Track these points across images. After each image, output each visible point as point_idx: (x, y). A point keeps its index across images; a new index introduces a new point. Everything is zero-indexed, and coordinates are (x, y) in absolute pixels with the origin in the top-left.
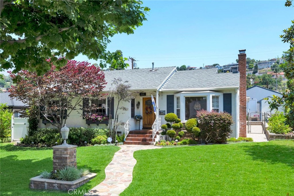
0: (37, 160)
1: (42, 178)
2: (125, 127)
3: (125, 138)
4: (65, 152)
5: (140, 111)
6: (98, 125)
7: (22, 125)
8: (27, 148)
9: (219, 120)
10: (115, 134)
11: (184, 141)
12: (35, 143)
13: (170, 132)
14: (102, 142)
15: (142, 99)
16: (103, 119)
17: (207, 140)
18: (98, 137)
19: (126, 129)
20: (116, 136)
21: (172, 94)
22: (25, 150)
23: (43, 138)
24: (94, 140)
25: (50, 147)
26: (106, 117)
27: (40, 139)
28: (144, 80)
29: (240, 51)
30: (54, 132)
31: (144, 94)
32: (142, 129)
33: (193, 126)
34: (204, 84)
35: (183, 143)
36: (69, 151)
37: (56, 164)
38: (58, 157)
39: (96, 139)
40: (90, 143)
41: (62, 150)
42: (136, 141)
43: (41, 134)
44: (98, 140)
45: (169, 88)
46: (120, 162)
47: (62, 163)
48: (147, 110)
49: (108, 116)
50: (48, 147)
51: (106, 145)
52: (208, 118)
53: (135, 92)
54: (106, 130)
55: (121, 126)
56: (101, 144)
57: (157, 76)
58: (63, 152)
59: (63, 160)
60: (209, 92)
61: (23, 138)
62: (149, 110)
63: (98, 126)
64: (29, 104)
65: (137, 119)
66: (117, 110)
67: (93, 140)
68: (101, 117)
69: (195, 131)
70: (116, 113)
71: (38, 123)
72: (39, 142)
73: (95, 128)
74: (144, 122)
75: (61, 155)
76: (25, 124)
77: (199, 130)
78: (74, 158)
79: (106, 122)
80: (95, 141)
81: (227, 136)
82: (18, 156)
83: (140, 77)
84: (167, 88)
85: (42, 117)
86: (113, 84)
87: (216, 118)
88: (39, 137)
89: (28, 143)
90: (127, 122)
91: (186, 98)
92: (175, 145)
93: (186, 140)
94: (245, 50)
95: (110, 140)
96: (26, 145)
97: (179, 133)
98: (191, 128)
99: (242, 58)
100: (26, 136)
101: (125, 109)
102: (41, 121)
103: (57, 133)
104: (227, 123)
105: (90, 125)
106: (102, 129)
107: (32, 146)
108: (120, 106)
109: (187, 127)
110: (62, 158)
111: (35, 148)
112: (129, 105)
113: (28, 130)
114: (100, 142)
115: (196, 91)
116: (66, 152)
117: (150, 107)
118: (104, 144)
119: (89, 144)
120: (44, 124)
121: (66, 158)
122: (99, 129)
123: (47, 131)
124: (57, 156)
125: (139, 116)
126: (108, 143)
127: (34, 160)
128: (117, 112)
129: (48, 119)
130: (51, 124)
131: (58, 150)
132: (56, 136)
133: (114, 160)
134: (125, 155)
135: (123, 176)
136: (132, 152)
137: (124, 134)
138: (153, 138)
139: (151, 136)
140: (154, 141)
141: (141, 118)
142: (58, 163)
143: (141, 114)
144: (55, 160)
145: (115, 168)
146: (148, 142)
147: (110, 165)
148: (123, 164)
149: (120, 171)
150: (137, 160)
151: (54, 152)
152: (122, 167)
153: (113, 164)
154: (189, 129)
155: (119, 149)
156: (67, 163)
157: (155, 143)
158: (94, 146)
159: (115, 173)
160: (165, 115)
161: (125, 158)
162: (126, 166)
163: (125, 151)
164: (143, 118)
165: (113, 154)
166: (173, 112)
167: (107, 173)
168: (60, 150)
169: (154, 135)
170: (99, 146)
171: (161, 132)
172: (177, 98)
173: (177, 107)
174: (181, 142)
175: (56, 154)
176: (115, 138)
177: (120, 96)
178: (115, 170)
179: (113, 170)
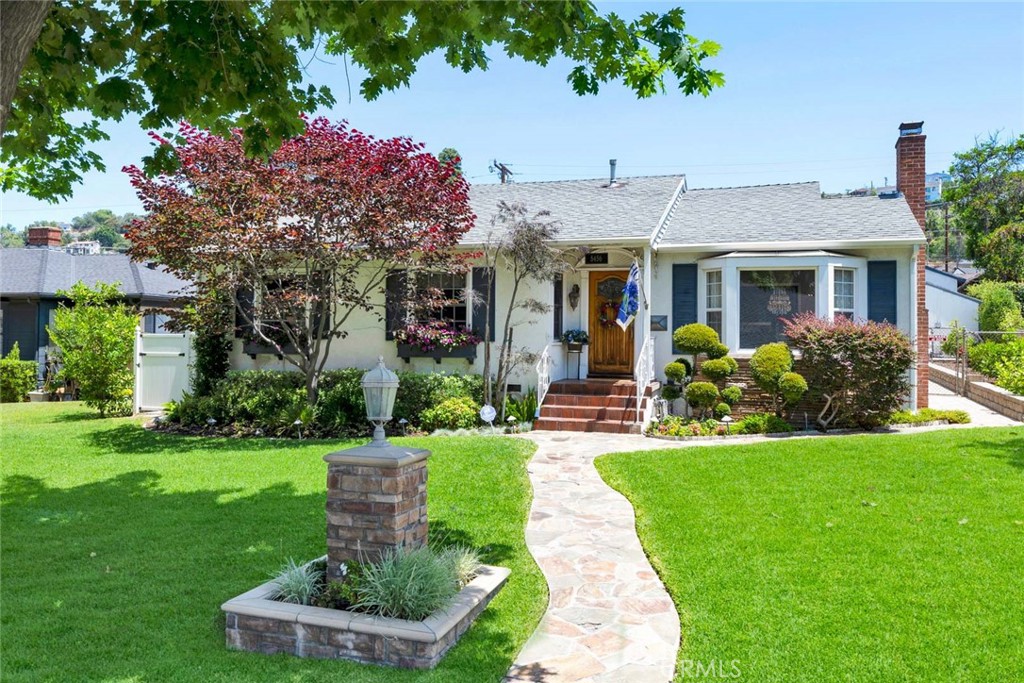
0: (237, 495)
1: (280, 598)
2: (538, 371)
3: (538, 408)
4: (386, 482)
5: (580, 317)
6: (439, 362)
7: (173, 357)
8: (193, 442)
9: (871, 350)
10: (502, 390)
11: (750, 420)
12: (220, 422)
13: (699, 388)
14: (462, 422)
15: (587, 276)
16: (457, 342)
17: (822, 418)
18: (447, 403)
19: (540, 375)
20: (506, 400)
21: (690, 261)
22: (183, 451)
23: (249, 405)
24: (434, 412)
25: (275, 436)
26: (469, 333)
27: (239, 406)
28: (594, 212)
29: (903, 127)
30: (286, 383)
31: (600, 259)
32: (585, 377)
33: (783, 370)
34: (799, 230)
35: (747, 427)
36: (404, 477)
37: (341, 532)
38: (351, 503)
39: (438, 410)
40: (416, 423)
41: (371, 471)
42: (575, 417)
43: (241, 392)
44: (448, 414)
45: (681, 241)
46: (571, 508)
47: (368, 532)
48: (603, 313)
49: (477, 333)
50: (266, 436)
51: (475, 430)
52: (835, 343)
53: (574, 250)
54: (469, 380)
55: (525, 365)
56: (457, 427)
57: (634, 202)
58: (373, 479)
59: (376, 518)
60: (824, 253)
61: (174, 402)
62: (610, 313)
63: (438, 365)
64: (199, 284)
65: (572, 342)
66: (511, 309)
67: (429, 414)
68: (452, 333)
69: (791, 387)
70: (508, 320)
71: (229, 353)
72: (233, 420)
73: (428, 370)
74: (592, 354)
75: (366, 494)
76: (183, 355)
77: (801, 382)
78: (418, 504)
79: (467, 352)
80: (436, 416)
81: (895, 406)
82: (159, 477)
83: (575, 203)
84: (673, 240)
85: (244, 332)
86: (498, 222)
87: (861, 341)
88: (235, 402)
89: (193, 421)
90: (545, 354)
91: (743, 273)
92: (721, 433)
93: (757, 418)
94: (920, 125)
95: (488, 413)
96: (186, 428)
97: (726, 391)
98: (774, 377)
99: (912, 150)
100: (186, 395)
101: (538, 307)
102: (239, 344)
103: (297, 386)
104: (899, 359)
105: (412, 360)
106: (456, 376)
107: (208, 433)
108: (521, 298)
109: (762, 372)
110: (368, 506)
111: (224, 440)
112: (545, 293)
113: (194, 377)
114: (455, 421)
115: (775, 252)
116: (389, 479)
117: (614, 304)
118: (467, 427)
119: (412, 428)
120: (249, 357)
121: (391, 508)
122: (445, 375)
123: (260, 383)
124: (346, 496)
125: (579, 333)
126: (481, 423)
127: (224, 492)
128: (509, 316)
129: (268, 340)
130: (272, 356)
131: (349, 473)
132: (295, 398)
133: (540, 498)
134: (567, 475)
135: (617, 577)
136: (586, 463)
137: (533, 393)
138: (639, 409)
139: (632, 403)
140: (642, 420)
141: (585, 341)
142: (350, 529)
143: (585, 327)
144: (338, 517)
145: (560, 535)
146: (619, 422)
147: (534, 519)
148: (585, 517)
149: (593, 553)
150: (627, 497)
151: (333, 482)
152: (589, 531)
153: (544, 516)
154: (768, 378)
155: (533, 447)
156: (393, 529)
157: (645, 426)
158: (433, 435)
159: (579, 562)
160: (665, 329)
161: (576, 489)
162: (602, 524)
163: (558, 456)
164: (591, 340)
165: (525, 472)
166: (696, 322)
167: (542, 560)
168: (362, 471)
169: (639, 399)
170: (451, 433)
171: (656, 386)
172: (710, 275)
173: (709, 306)
174: (740, 425)
175: (341, 489)
176: (501, 406)
177: (520, 263)
178: (570, 546)
179: (561, 545)
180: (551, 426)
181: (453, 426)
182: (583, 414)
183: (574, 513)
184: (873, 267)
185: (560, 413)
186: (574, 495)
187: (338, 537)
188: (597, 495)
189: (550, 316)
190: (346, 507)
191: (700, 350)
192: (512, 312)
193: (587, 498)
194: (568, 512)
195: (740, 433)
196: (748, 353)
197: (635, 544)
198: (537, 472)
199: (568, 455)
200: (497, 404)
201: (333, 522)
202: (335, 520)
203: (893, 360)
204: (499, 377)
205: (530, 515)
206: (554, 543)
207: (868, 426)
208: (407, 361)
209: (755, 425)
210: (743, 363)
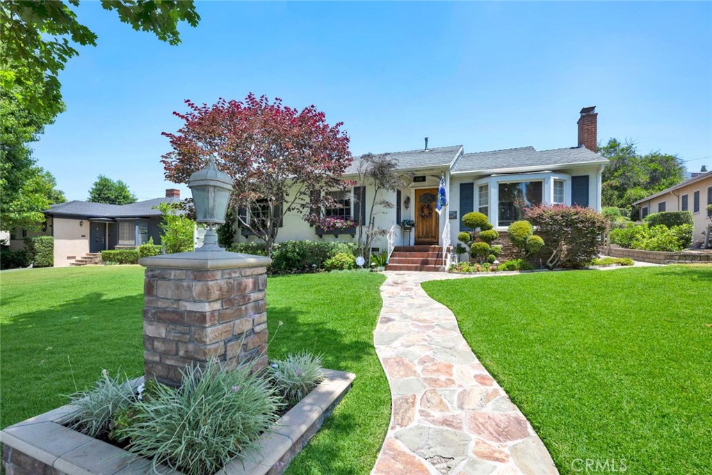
2: (388, 239)
3: (388, 259)
4: (197, 287)
5: (411, 213)
6: (337, 237)
9: (582, 222)
10: (369, 250)
11: (509, 262)
13: (479, 245)
14: (346, 266)
15: (414, 192)
16: (345, 225)
17: (550, 262)
18: (338, 256)
19: (389, 242)
20: (371, 255)
21: (470, 181)
24: (331, 261)
26: (352, 221)
29: (583, 110)
31: (422, 179)
32: (413, 244)
33: (528, 234)
35: (508, 267)
37: (156, 343)
38: (165, 311)
39: (333, 259)
40: (322, 267)
41: (183, 275)
42: (408, 264)
44: (338, 262)
45: (465, 170)
46: (409, 314)
47: (180, 345)
48: (422, 211)
49: (356, 221)
51: (353, 270)
52: (561, 218)
53: (407, 174)
54: (351, 245)
55: (380, 236)
56: (343, 269)
58: (185, 284)
59: (187, 329)
60: (549, 172)
62: (426, 211)
63: (336, 239)
65: (406, 226)
66: (373, 206)
67: (329, 262)
68: (343, 221)
69: (534, 243)
70: (371, 212)
73: (331, 241)
74: (416, 232)
75: (177, 301)
77: (541, 240)
79: (351, 231)
80: (332, 263)
81: (596, 255)
84: (461, 170)
90: (392, 230)
91: (500, 185)
92: (493, 270)
93: (514, 262)
94: (593, 108)
95: (360, 261)
97: (493, 248)
98: (524, 238)
99: (590, 121)
101: (388, 205)
104: (599, 227)
105: (323, 236)
106: (345, 243)
108: (379, 199)
110: (181, 315)
112: (392, 197)
114: (342, 265)
116: (200, 283)
117: (428, 206)
118: (349, 268)
119: (320, 270)
120: (244, 237)
121: (202, 317)
122: (339, 243)
124: (160, 304)
125: (410, 221)
126: (356, 267)
128: (372, 210)
130: (255, 237)
133: (387, 307)
134: (406, 292)
135: (457, 382)
136: (416, 286)
137: (385, 253)
138: (444, 259)
139: (439, 256)
140: (445, 264)
141: (413, 225)
142: (164, 340)
143: (413, 218)
144: (154, 327)
145: (401, 336)
146: (433, 266)
147: (382, 322)
148: (420, 321)
149: (430, 353)
150: (448, 306)
151: (149, 288)
152: (424, 332)
153: (389, 320)
154: (520, 239)
155: (383, 278)
156: (204, 343)
157: (447, 267)
158: (330, 273)
159: (419, 364)
160: (456, 218)
161: (411, 301)
162: (432, 327)
163: (399, 282)
164: (416, 225)
165: (378, 291)
166: (472, 211)
167: (386, 360)
168: (175, 276)
169: (444, 253)
170: (340, 272)
171: (452, 248)
172: (481, 188)
173: (480, 205)
174: (504, 266)
175: (156, 296)
176: (368, 258)
177: (378, 181)
178: (410, 346)
179: (402, 345)
180: (395, 268)
181: (341, 268)
182: (413, 262)
183: (411, 318)
184: (575, 180)
185: (399, 262)
186: (410, 305)
187: (154, 350)
188: (427, 305)
189: (394, 210)
190: (160, 317)
191: (478, 225)
192: (374, 208)
193: (420, 307)
194: (406, 317)
195: (504, 270)
196: (505, 228)
197: (463, 345)
198: (385, 291)
199: (405, 282)
200: (366, 257)
201: (148, 333)
202: (150, 330)
203: (595, 227)
204: (367, 242)
205: (379, 319)
206: (396, 344)
207: (576, 266)
208: (321, 237)
209: (513, 266)
210: (502, 234)
